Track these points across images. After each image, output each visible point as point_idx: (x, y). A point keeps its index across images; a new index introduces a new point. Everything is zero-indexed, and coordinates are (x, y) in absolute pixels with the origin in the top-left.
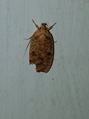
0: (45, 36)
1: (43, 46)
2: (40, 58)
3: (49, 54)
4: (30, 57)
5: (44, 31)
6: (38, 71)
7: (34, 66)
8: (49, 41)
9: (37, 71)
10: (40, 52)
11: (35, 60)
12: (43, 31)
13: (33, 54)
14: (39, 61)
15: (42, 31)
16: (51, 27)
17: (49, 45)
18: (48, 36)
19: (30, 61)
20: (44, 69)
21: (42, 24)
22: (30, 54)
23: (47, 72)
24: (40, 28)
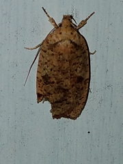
0: (71, 42)
1: (67, 65)
2: (60, 89)
3: (80, 79)
4: (39, 86)
5: (69, 33)
6: (56, 116)
7: (47, 106)
8: (78, 53)
9: (54, 117)
10: (60, 76)
11: (49, 94)
12: (66, 33)
13: (44, 80)
14: (59, 96)
15: (64, 33)
16: (84, 23)
17: (81, 60)
18: (78, 43)
19: (39, 95)
20: (69, 111)
21: (65, 18)
22: (39, 81)
23: (74, 118)
24: (61, 25)
